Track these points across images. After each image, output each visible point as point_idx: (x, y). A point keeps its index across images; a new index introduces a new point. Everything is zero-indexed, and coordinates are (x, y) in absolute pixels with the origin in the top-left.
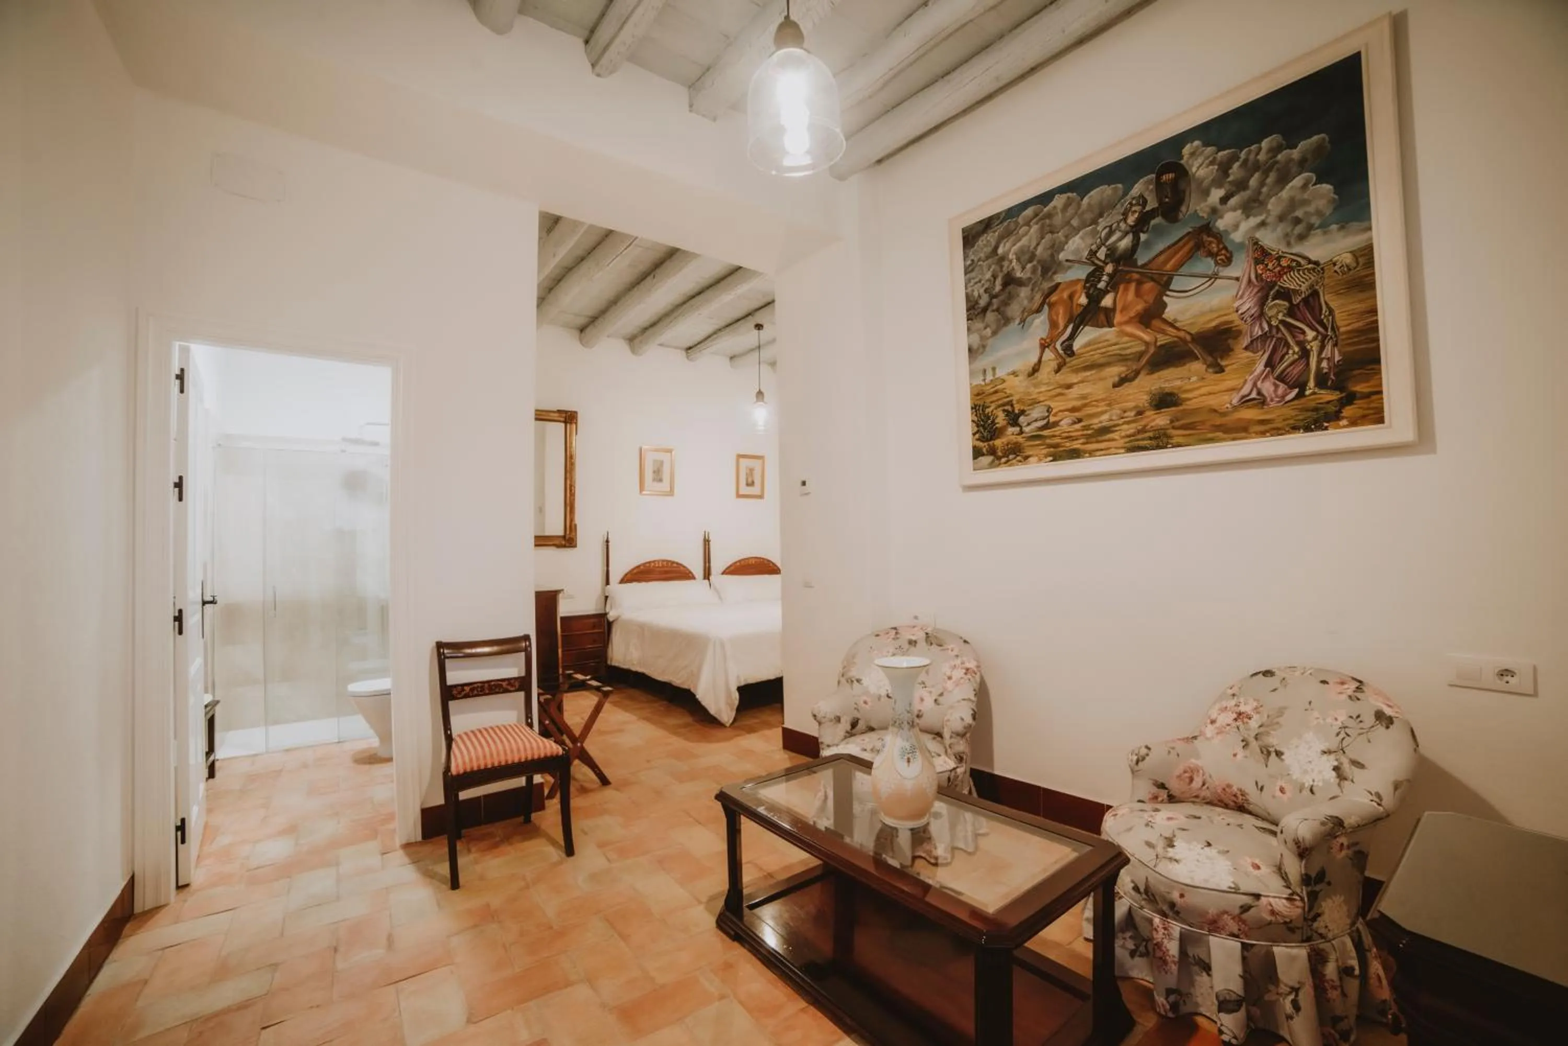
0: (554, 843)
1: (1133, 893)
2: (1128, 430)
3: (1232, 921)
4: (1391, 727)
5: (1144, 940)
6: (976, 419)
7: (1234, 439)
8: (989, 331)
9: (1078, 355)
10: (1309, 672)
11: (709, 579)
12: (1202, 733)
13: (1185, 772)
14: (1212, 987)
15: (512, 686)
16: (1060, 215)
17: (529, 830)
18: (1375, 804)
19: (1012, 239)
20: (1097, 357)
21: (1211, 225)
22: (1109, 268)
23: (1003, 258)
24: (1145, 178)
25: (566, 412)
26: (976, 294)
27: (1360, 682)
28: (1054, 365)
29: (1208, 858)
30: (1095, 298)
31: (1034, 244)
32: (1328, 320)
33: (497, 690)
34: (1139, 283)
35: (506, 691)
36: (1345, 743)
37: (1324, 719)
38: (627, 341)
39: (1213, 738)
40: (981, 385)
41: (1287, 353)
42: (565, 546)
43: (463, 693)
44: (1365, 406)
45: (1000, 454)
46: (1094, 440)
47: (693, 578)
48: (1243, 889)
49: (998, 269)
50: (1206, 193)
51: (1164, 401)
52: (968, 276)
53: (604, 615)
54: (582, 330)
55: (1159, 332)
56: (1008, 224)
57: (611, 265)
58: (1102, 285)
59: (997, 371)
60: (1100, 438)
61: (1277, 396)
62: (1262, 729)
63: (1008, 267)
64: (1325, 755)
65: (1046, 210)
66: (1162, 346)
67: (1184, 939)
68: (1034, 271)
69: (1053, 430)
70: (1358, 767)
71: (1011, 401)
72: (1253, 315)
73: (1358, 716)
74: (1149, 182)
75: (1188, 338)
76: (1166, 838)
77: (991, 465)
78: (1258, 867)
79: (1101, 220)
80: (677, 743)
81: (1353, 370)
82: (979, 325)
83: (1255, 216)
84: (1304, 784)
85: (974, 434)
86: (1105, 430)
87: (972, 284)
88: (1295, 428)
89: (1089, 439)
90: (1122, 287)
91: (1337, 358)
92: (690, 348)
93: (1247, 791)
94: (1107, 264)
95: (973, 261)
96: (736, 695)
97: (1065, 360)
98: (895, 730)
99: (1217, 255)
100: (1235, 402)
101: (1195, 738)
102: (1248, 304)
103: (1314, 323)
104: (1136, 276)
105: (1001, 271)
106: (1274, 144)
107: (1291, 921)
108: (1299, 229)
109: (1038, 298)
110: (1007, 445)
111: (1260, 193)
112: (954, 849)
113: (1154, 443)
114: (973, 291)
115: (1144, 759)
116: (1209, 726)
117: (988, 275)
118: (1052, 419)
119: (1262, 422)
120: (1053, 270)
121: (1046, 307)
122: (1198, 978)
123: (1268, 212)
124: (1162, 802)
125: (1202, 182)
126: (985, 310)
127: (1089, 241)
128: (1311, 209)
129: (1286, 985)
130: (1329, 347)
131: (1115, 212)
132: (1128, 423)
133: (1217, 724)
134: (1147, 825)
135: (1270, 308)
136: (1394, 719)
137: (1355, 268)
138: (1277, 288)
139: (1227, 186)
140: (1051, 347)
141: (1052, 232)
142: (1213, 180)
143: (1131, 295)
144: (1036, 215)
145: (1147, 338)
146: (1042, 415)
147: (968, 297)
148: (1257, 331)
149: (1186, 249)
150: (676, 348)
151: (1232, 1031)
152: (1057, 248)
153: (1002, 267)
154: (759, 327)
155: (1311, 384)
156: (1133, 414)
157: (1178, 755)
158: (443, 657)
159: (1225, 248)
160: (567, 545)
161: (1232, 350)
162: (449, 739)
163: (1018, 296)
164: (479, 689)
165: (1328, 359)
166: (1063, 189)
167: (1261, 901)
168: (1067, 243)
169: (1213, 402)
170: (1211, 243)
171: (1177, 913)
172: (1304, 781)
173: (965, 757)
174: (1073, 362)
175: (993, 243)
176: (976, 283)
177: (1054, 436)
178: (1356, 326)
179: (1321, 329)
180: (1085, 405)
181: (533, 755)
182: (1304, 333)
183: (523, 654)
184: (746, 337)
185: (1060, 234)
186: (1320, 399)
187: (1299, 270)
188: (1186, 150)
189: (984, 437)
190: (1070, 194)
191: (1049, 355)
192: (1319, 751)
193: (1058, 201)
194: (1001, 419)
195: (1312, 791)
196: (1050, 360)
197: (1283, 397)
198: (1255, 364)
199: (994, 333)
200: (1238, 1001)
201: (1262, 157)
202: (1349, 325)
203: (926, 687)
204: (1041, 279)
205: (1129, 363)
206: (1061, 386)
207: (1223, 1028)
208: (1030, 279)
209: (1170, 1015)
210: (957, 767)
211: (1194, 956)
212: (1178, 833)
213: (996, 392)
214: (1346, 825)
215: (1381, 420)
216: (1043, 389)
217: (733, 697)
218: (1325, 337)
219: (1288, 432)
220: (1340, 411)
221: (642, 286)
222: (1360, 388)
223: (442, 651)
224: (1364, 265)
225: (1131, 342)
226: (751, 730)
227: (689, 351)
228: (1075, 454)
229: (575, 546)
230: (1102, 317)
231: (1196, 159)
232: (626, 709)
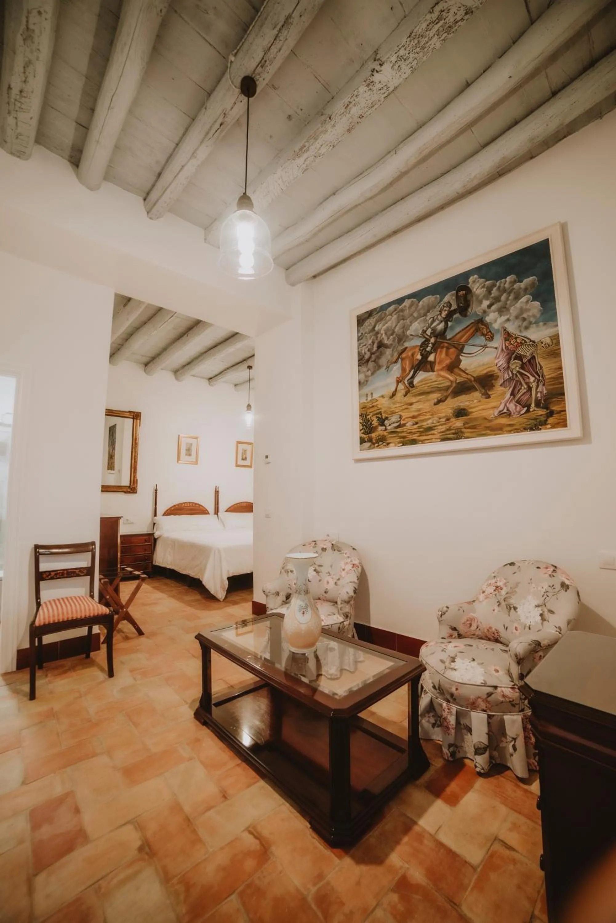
0: (102, 670)
1: (433, 690)
2: (442, 429)
3: (482, 702)
4: (568, 590)
5: (439, 717)
6: (362, 422)
7: (495, 435)
8: (369, 373)
9: (417, 386)
10: (532, 562)
11: (217, 514)
12: (477, 599)
13: (467, 621)
14: (472, 741)
15: (82, 572)
16: (408, 311)
17: (88, 662)
18: (558, 633)
19: (383, 322)
20: (426, 388)
21: (483, 319)
22: (432, 340)
23: (378, 333)
24: (450, 293)
25: (134, 412)
26: (363, 352)
27: (556, 567)
28: (403, 392)
29: (472, 667)
30: (425, 356)
31: (394, 326)
32: (540, 372)
33: (72, 575)
34: (448, 348)
35: (78, 575)
36: (546, 601)
37: (537, 588)
38: (173, 373)
39: (483, 601)
40: (364, 403)
41: (521, 389)
42: (129, 492)
43: (50, 577)
44: (559, 418)
45: (374, 441)
46: (424, 434)
47: (208, 513)
48: (488, 684)
49: (375, 339)
50: (481, 302)
51: (460, 413)
52: (360, 342)
53: (153, 534)
54: (146, 365)
55: (457, 375)
56: (381, 314)
57: (161, 328)
58: (428, 349)
59: (374, 395)
60: (427, 433)
61: (516, 412)
62: (508, 595)
63: (381, 337)
64: (537, 608)
65: (400, 307)
66: (459, 383)
67: (458, 715)
68: (394, 340)
69: (402, 428)
70: (551, 613)
71: (381, 412)
72: (504, 368)
73: (553, 586)
74: (453, 295)
75: (473, 379)
76: (452, 657)
77: (370, 448)
78: (498, 671)
79: (428, 314)
80: (189, 610)
81: (552, 398)
82: (364, 369)
83: (504, 315)
84: (526, 624)
85: (361, 430)
86: (430, 429)
87: (361, 346)
88: (525, 429)
89: (421, 433)
90: (439, 350)
91: (545, 392)
92: (211, 378)
93: (500, 631)
94: (431, 337)
95: (362, 333)
96: (227, 582)
97: (409, 389)
98: (297, 595)
99: (486, 335)
100: (496, 414)
101: (474, 601)
102: (502, 362)
103: (533, 372)
104: (446, 345)
105: (377, 339)
106: (513, 280)
107: (513, 701)
108: (525, 324)
109: (396, 355)
110: (378, 436)
111: (506, 304)
112: (342, 670)
113: (455, 436)
114: (362, 350)
115: (445, 614)
116: (482, 594)
117: (370, 342)
118: (402, 422)
119: (510, 425)
120: (403, 341)
121: (400, 360)
122: (466, 737)
123: (510, 314)
124: (455, 638)
125: (479, 297)
126: (368, 361)
127: (422, 325)
128: (530, 314)
129: (510, 737)
130: (541, 386)
131: (435, 310)
132: (442, 425)
133: (486, 594)
134: (442, 651)
135: (513, 364)
136: (570, 587)
137: (551, 345)
138: (515, 354)
139: (491, 300)
140: (402, 382)
141: (403, 319)
142: (484, 296)
143: (443, 355)
144: (395, 310)
145: (451, 378)
146: (396, 420)
147: (359, 353)
148: (506, 377)
149: (472, 331)
150: (203, 378)
151: (481, 766)
152: (405, 328)
153: (377, 337)
154: (250, 367)
155: (533, 405)
156: (444, 420)
157: (464, 611)
158: (38, 554)
159: (490, 332)
160: (131, 492)
161: (494, 386)
162: (39, 604)
163: (385, 353)
164: (60, 574)
165: (541, 392)
166: (409, 296)
167: (497, 690)
168: (411, 325)
169: (485, 414)
170: (483, 328)
171: (455, 699)
172: (526, 623)
173: (349, 615)
174: (413, 391)
175: (373, 324)
176: (363, 346)
177: (403, 432)
178: (553, 375)
179: (537, 377)
180: (419, 415)
181: (90, 613)
182: (529, 378)
183: (90, 553)
184: (242, 374)
185: (407, 321)
186: (537, 413)
187: (525, 345)
188: (471, 279)
189: (366, 432)
190: (412, 299)
191: (401, 386)
192: (534, 606)
193: (407, 303)
194: (375, 422)
195: (529, 628)
196: (401, 389)
197: (519, 412)
198: (505, 394)
199: (372, 374)
200: (484, 748)
201: (507, 286)
202: (550, 374)
203: (330, 575)
204: (397, 344)
205: (442, 392)
206: (407, 404)
207: (477, 765)
208: (391, 344)
209: (450, 759)
210: (344, 621)
211: (464, 724)
212: (458, 654)
213: (373, 407)
214: (542, 645)
215: (566, 426)
216: (398, 405)
217: (225, 583)
218: (539, 380)
219: (522, 431)
220: (546, 420)
221: (180, 340)
222: (555, 408)
223: (38, 550)
224: (556, 344)
225: (444, 380)
226: (235, 603)
227: (210, 380)
228: (414, 442)
229: (136, 493)
230: (429, 366)
231: (476, 284)
232: (162, 591)
